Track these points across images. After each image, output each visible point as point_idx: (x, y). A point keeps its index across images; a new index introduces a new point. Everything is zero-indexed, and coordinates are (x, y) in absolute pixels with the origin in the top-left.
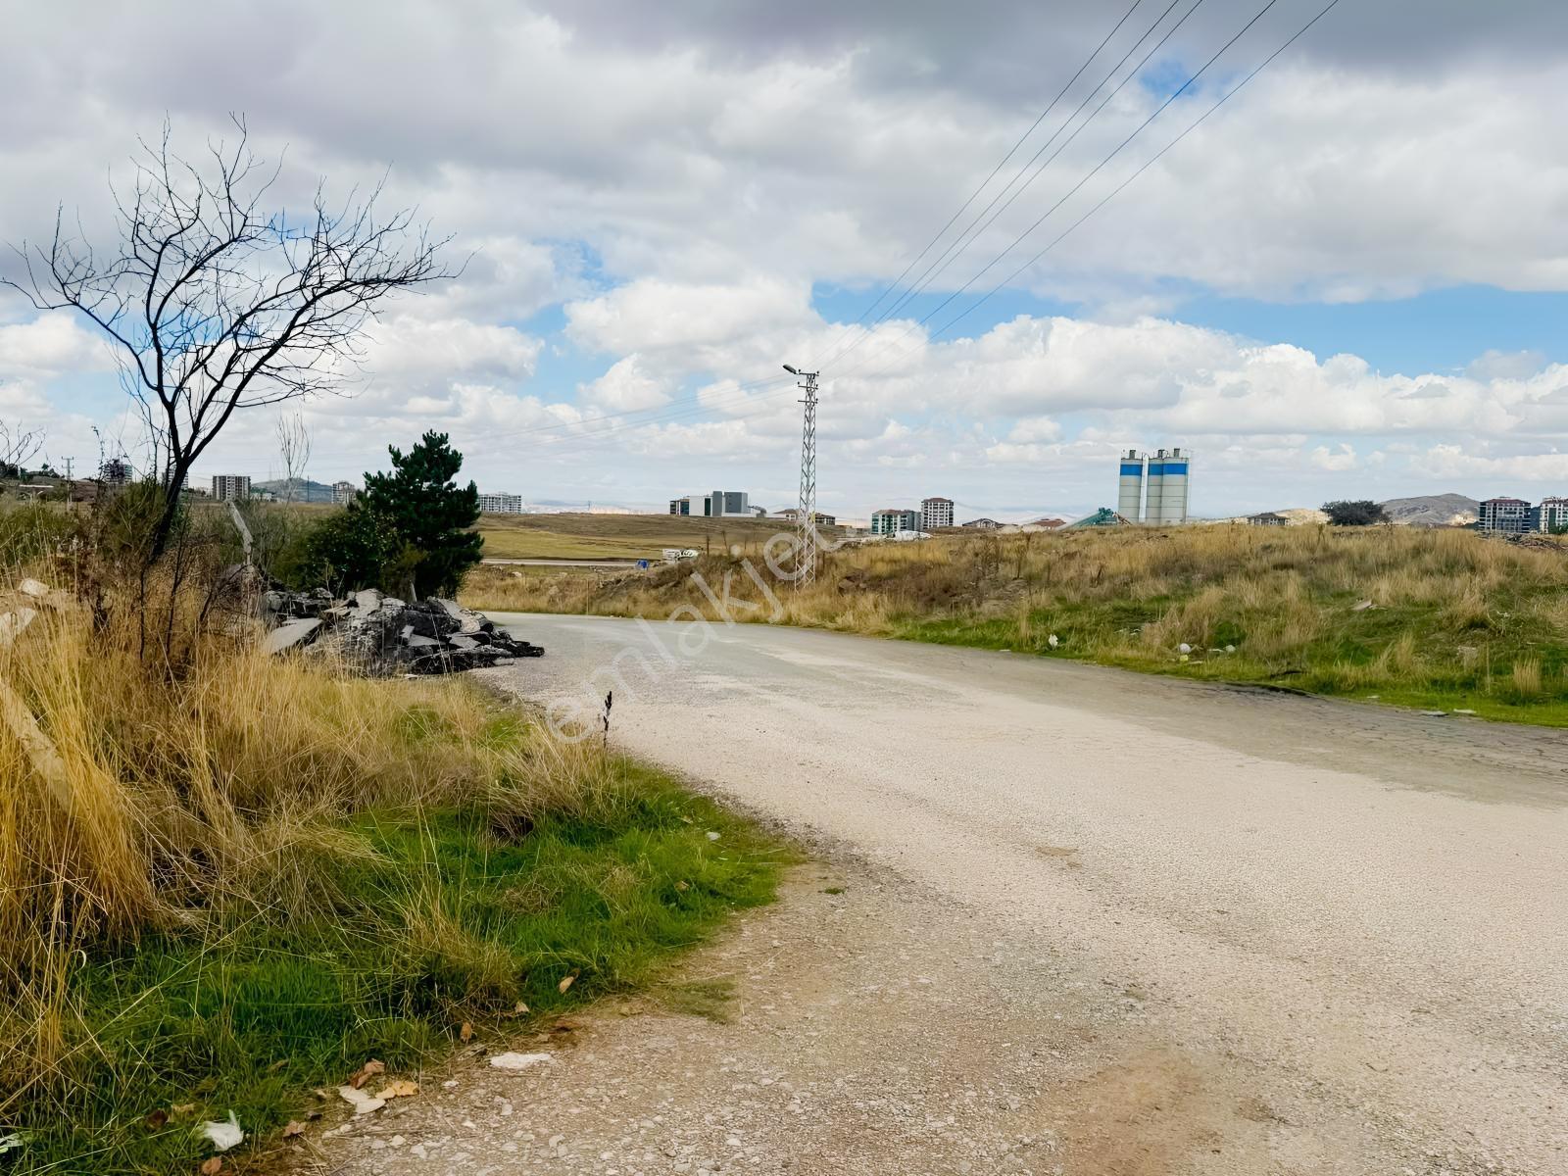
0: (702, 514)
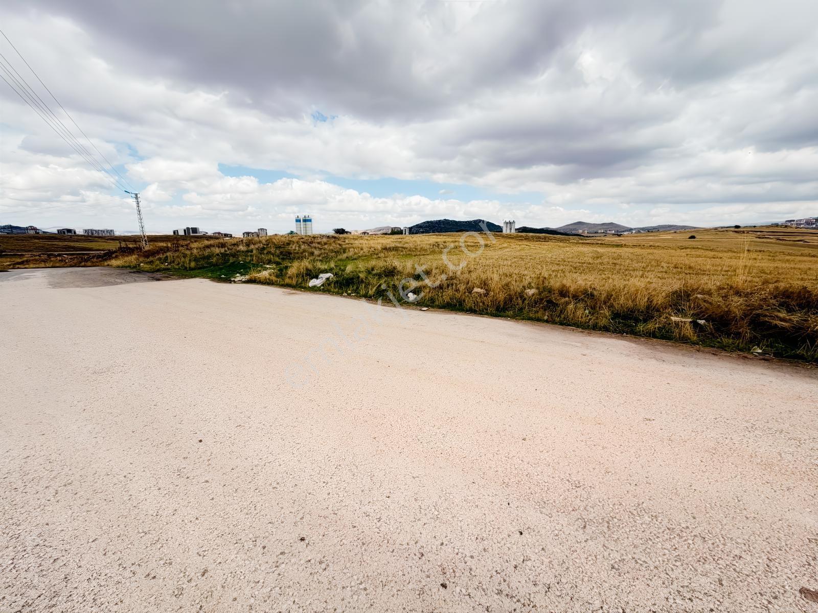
0: (184, 234)
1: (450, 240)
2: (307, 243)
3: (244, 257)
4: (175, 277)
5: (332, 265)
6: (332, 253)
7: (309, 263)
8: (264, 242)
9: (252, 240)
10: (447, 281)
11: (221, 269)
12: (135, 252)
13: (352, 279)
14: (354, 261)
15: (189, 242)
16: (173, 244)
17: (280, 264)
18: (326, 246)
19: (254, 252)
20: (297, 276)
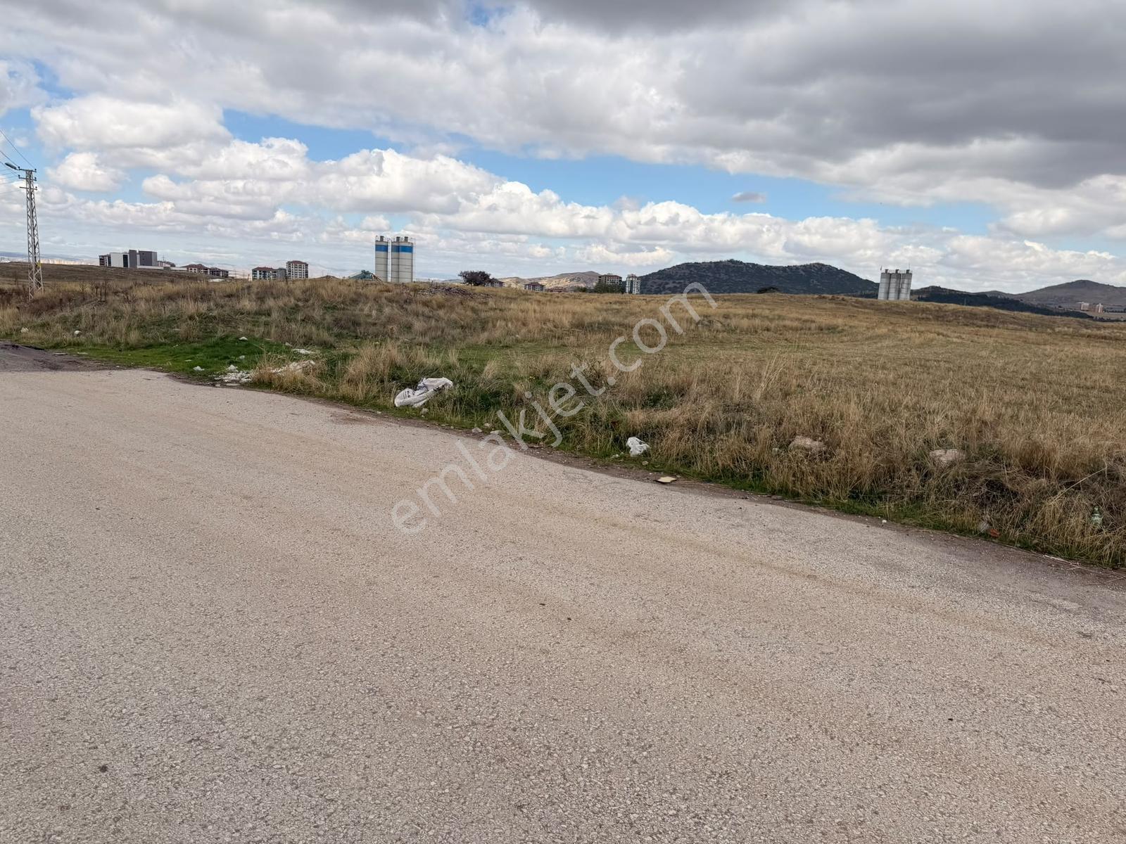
0: (121, 265)
1: (740, 311)
2: (397, 302)
3: (249, 326)
4: (91, 363)
5: (453, 358)
6: (454, 328)
7: (400, 351)
8: (298, 293)
9: (271, 287)
10: (726, 415)
11: (195, 351)
12: (13, 301)
13: (497, 394)
14: (503, 351)
15: (131, 284)
16: (97, 288)
17: (332, 347)
18: (441, 313)
19: (275, 315)
20: (368, 380)
